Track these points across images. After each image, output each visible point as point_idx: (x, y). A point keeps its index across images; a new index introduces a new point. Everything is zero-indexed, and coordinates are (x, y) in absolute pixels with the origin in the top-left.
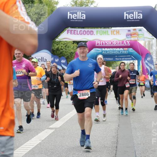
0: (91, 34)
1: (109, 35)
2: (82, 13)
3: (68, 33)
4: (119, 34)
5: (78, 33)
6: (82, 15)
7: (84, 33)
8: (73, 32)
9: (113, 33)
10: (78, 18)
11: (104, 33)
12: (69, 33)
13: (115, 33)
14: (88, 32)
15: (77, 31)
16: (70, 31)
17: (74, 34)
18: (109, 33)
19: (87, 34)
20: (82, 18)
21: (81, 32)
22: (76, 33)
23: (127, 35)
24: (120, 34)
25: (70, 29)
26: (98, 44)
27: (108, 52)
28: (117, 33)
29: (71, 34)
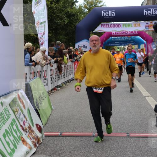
0: (119, 27)
1: (132, 27)
2: (112, 12)
3: (101, 27)
4: (139, 26)
5: (109, 26)
6: (112, 13)
7: (114, 26)
8: (105, 25)
9: (135, 25)
10: (109, 15)
11: (128, 25)
12: (103, 27)
13: (137, 25)
14: (117, 25)
15: (108, 25)
16: (103, 25)
17: (106, 27)
18: (132, 26)
19: (116, 27)
20: (112, 15)
21: (111, 25)
22: (107, 26)
23: (145, 27)
24: (141, 26)
25: (103, 23)
26: (114, 34)
27: (116, 39)
28: (138, 25)
29: (104, 27)
